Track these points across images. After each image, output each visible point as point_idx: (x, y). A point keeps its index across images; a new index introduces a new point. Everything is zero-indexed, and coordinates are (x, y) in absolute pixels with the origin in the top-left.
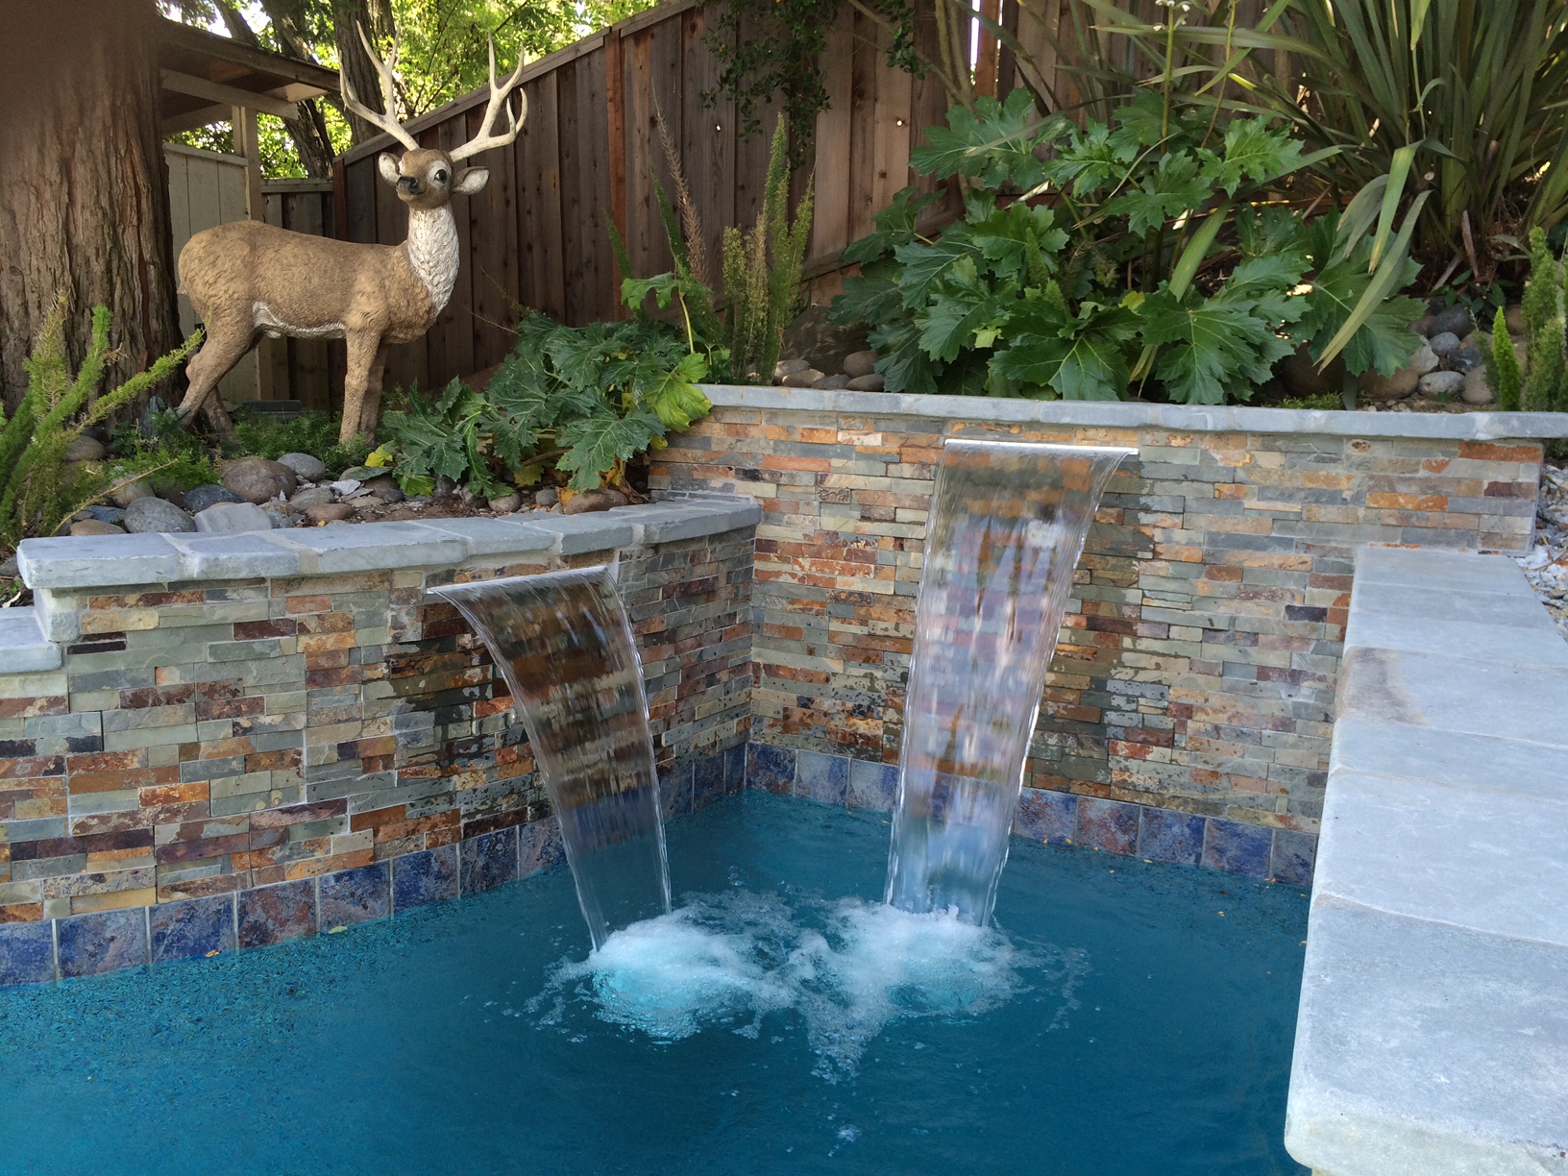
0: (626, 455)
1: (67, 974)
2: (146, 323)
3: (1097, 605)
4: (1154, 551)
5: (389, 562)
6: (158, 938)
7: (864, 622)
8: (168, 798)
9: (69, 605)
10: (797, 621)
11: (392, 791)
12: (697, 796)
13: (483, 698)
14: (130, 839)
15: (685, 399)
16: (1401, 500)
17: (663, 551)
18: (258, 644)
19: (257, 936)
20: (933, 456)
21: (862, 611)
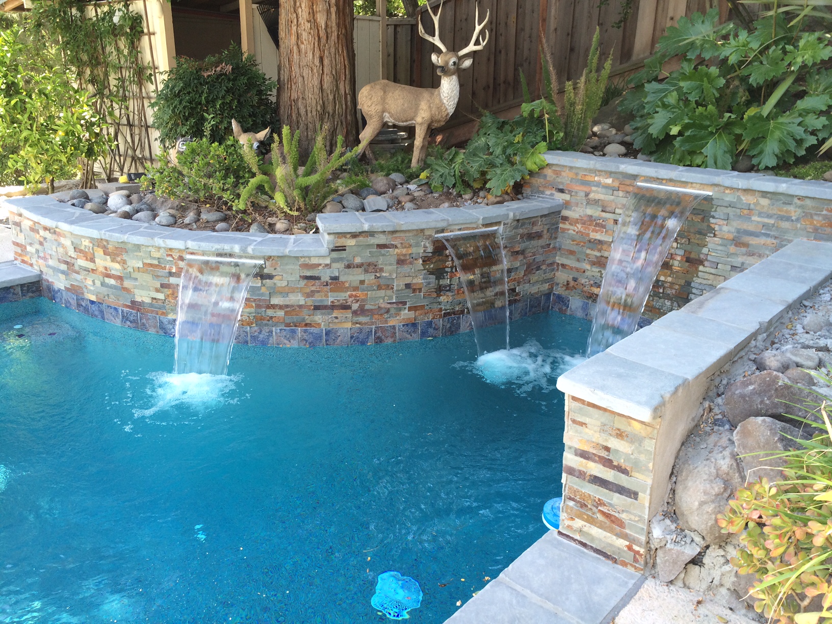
0: (512, 183)
1: (327, 344)
2: (346, 117)
3: (690, 253)
4: (714, 234)
5: (423, 226)
6: (352, 337)
7: (600, 251)
8: (356, 296)
9: (332, 237)
10: (574, 248)
11: (420, 299)
12: (530, 311)
13: (452, 272)
14: (345, 307)
15: (537, 160)
16: (815, 222)
17: (521, 221)
18: (383, 251)
19: (379, 340)
20: (631, 189)
21: (599, 247)
